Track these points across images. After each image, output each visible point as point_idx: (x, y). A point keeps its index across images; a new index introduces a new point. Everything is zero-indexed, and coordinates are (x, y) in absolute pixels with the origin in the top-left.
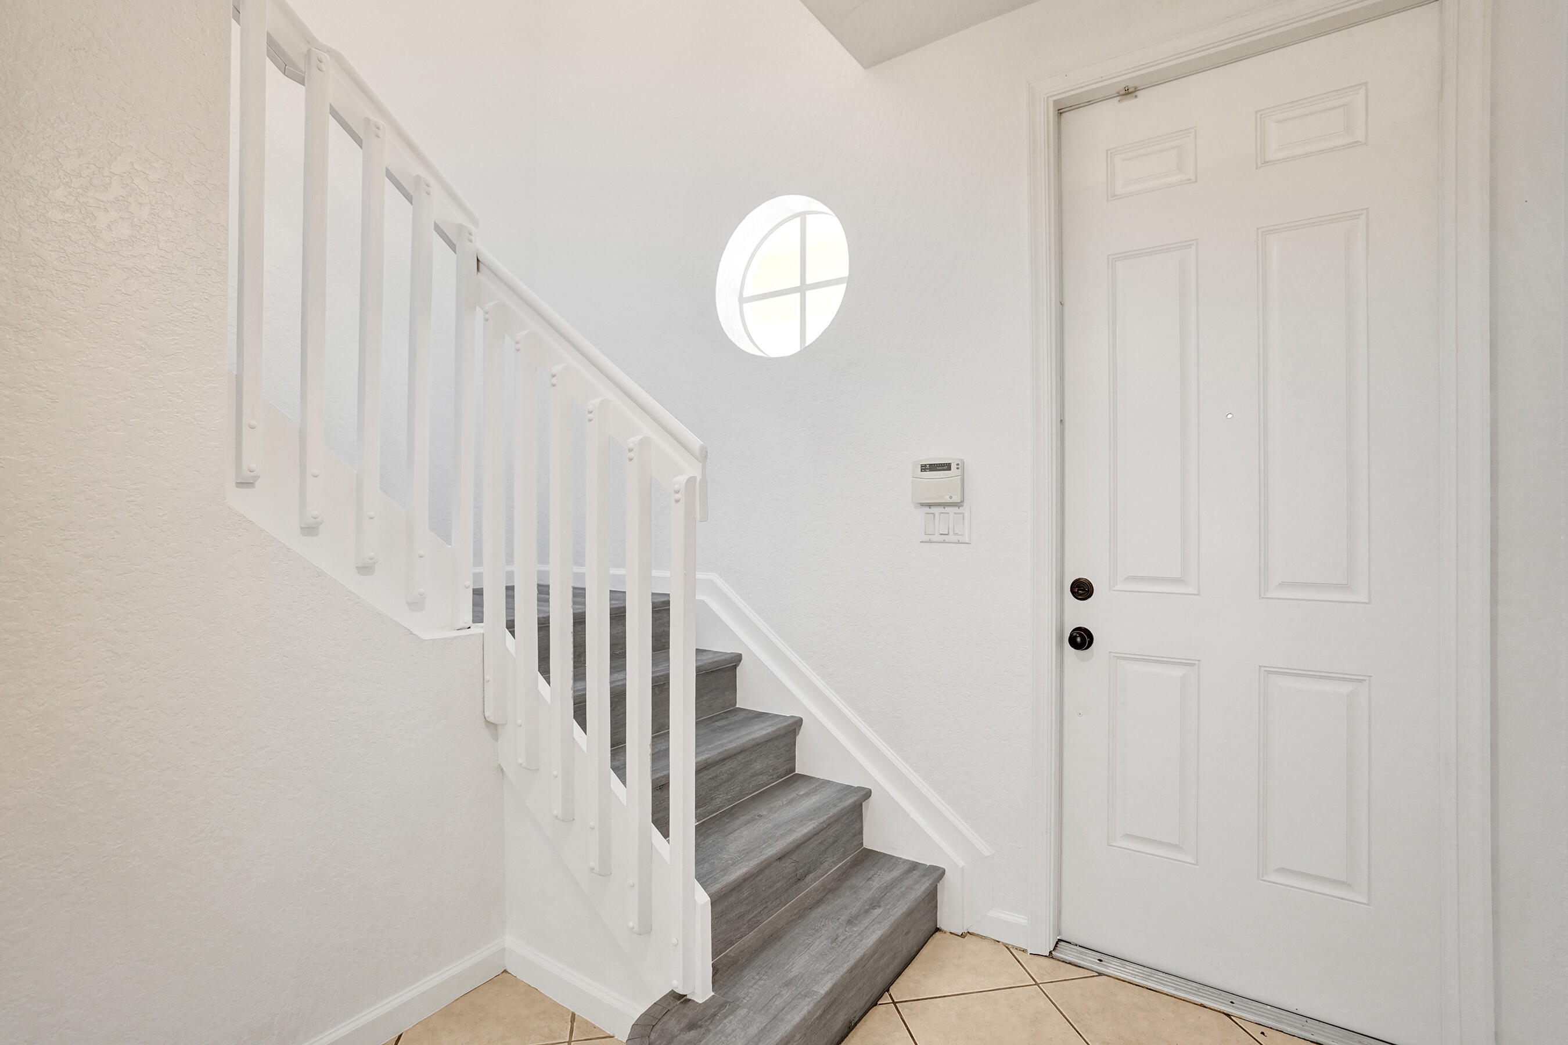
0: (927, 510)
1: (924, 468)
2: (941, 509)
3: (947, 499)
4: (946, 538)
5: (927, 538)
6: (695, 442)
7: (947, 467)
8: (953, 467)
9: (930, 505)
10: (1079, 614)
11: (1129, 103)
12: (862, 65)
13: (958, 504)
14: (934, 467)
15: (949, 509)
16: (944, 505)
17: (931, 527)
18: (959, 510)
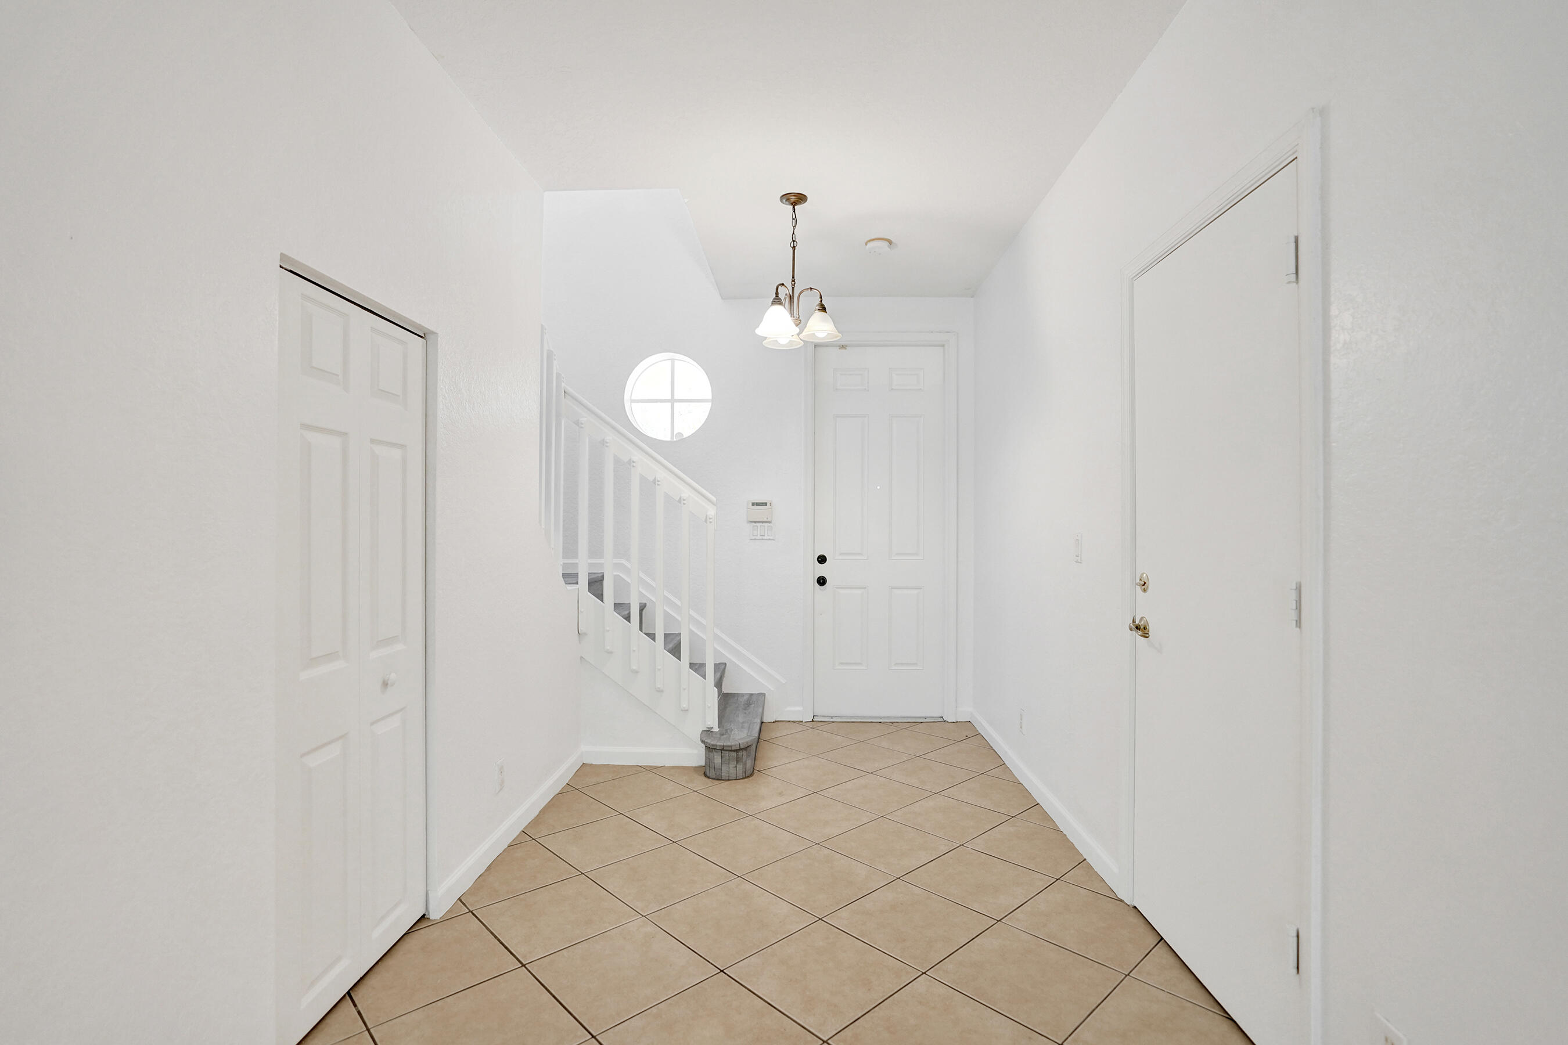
0: (754, 524)
1: (753, 504)
2: (761, 524)
3: (765, 520)
4: (764, 537)
5: (754, 538)
6: (714, 499)
7: (766, 504)
8: (768, 504)
9: (755, 522)
10: (822, 570)
11: (843, 351)
12: (722, 298)
13: (770, 522)
14: (758, 504)
15: (764, 524)
16: (763, 522)
17: (755, 532)
18: (769, 525)
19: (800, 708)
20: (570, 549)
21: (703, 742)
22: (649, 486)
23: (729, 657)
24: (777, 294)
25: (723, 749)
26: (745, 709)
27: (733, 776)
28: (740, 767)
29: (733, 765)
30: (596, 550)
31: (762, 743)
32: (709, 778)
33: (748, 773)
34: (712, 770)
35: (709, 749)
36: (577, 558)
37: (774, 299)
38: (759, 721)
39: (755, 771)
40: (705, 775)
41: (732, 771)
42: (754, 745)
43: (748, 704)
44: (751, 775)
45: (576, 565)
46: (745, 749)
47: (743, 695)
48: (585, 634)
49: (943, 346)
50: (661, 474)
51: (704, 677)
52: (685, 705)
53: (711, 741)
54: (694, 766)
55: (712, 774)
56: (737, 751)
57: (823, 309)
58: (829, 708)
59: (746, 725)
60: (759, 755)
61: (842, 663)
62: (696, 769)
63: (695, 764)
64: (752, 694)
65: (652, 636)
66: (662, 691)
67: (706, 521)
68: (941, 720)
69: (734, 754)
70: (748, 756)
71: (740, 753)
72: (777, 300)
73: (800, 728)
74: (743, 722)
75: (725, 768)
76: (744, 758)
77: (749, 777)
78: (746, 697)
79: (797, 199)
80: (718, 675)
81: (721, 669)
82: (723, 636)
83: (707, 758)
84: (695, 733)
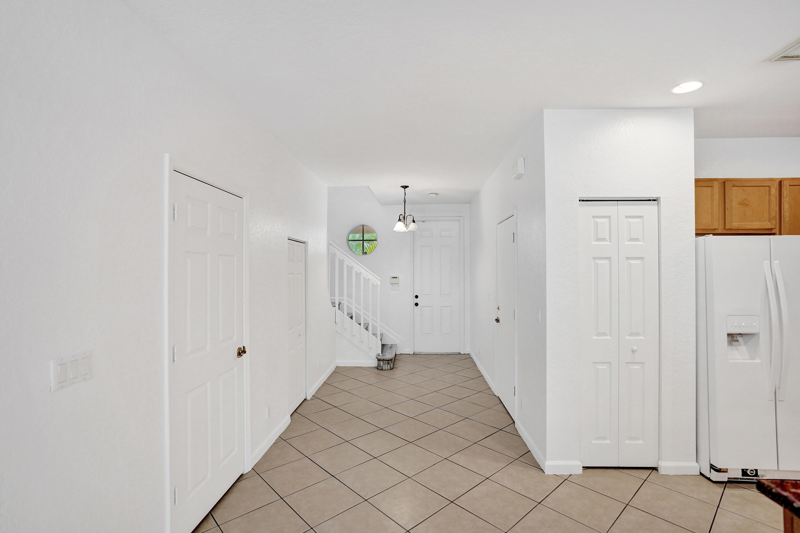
1: (392, 278)
3: (396, 283)
4: (396, 289)
5: (392, 289)
6: (380, 279)
7: (397, 278)
9: (393, 284)
10: (416, 301)
11: (424, 223)
12: (381, 205)
13: (398, 284)
14: (394, 278)
15: (396, 285)
16: (396, 284)
17: (393, 287)
18: (398, 285)
19: (409, 350)
20: (332, 294)
21: (377, 358)
22: (358, 275)
23: (384, 331)
24: (400, 218)
25: (383, 360)
26: (390, 349)
27: (387, 369)
28: (389, 366)
29: (387, 365)
30: (341, 294)
31: (396, 360)
32: (379, 369)
33: (392, 368)
34: (380, 367)
35: (379, 360)
36: (335, 297)
37: (399, 220)
38: (395, 354)
39: (394, 368)
40: (378, 369)
41: (386, 367)
42: (394, 359)
43: (391, 347)
44: (393, 369)
45: (335, 299)
46: (391, 360)
47: (389, 345)
48: (338, 323)
49: (459, 221)
50: (362, 271)
51: (377, 337)
52: (371, 346)
53: (379, 358)
54: (373, 366)
55: (380, 368)
56: (388, 361)
57: (414, 221)
58: (419, 349)
59: (391, 353)
60: (395, 364)
61: (424, 334)
62: (374, 367)
63: (374, 366)
64: (392, 345)
65: (360, 324)
66: (363, 342)
67: (377, 286)
68: (459, 353)
69: (387, 362)
70: (391, 362)
71: (389, 362)
72: (400, 220)
73: (409, 356)
74: (389, 353)
75: (384, 366)
76: (390, 363)
77: (391, 369)
78: (390, 345)
79: (405, 187)
80: (381, 337)
81: (382, 335)
82: (383, 325)
83: (378, 363)
84: (374, 355)
